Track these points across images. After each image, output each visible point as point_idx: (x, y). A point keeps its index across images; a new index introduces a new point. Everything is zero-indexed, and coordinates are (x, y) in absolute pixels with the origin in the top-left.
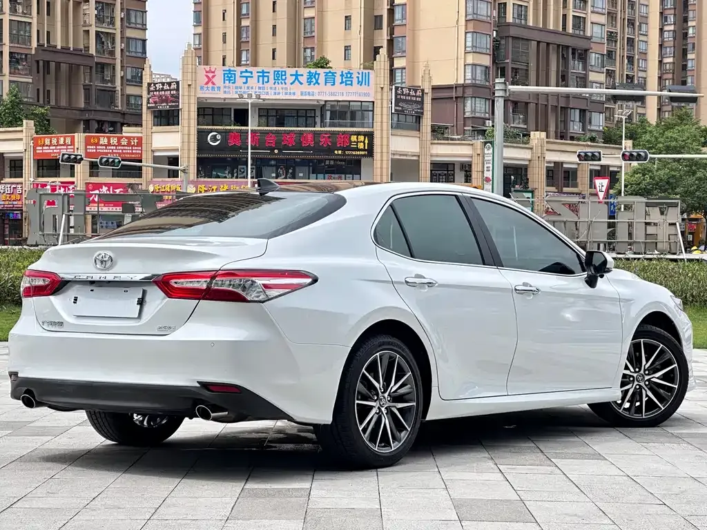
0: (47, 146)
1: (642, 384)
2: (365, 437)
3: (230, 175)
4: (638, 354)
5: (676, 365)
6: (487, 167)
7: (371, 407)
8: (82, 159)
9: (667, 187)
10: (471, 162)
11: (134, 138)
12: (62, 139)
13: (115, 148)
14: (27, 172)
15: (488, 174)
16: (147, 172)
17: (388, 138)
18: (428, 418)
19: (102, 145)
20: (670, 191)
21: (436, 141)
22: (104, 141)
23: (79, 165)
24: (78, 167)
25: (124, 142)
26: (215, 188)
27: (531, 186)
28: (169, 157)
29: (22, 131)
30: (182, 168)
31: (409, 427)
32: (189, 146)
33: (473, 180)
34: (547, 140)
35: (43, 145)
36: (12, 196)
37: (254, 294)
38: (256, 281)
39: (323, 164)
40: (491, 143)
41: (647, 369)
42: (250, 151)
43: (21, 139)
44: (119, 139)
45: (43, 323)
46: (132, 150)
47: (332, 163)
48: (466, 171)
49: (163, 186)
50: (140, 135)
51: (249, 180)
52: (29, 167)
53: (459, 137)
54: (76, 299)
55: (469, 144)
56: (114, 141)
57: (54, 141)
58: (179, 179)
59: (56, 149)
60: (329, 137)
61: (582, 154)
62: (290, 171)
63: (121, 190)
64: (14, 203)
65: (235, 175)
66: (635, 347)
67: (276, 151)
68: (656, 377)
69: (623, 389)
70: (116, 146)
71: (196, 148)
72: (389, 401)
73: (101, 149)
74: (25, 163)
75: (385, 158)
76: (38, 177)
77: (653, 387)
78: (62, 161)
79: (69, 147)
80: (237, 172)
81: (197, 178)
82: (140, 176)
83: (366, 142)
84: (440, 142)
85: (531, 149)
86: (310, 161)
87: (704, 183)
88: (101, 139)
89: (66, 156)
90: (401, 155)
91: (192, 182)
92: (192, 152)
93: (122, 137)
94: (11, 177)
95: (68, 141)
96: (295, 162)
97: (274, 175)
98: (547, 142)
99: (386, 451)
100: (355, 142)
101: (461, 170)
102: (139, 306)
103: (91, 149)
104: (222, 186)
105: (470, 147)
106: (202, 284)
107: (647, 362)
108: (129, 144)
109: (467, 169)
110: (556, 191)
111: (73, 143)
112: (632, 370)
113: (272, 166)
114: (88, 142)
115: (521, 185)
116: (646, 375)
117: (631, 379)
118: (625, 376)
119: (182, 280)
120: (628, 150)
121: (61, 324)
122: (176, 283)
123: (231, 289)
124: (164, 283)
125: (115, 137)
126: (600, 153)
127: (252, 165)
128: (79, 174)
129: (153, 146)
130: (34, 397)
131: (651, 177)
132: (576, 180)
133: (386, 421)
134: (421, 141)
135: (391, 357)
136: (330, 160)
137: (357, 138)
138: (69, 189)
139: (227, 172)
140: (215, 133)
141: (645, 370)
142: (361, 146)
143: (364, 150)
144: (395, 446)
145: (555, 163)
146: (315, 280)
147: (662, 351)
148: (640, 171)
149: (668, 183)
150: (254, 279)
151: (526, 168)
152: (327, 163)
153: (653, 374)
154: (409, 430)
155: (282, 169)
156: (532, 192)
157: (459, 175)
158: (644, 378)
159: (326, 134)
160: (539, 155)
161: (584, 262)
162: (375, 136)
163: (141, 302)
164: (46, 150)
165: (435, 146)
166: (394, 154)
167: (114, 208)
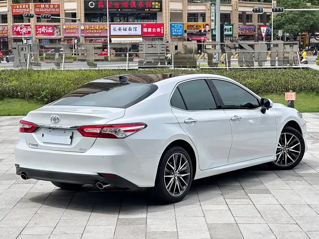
0: (17, 9)
1: (285, 152)
2: (169, 190)
3: (99, 21)
4: (283, 139)
5: (300, 143)
6: (212, 15)
7: (171, 178)
8: (33, 16)
9: (292, 22)
10: (205, 13)
11: (56, 4)
12: (24, 6)
13: (47, 9)
14: (9, 21)
15: (213, 18)
16: (62, 21)
17: (168, 3)
18: (195, 179)
19: (42, 8)
20: (293, 23)
21: (189, 4)
22: (42, 6)
23: (32, 18)
24: (31, 19)
25: (52, 6)
26: (93, 26)
27: (232, 22)
28: (72, 13)
29: (6, 2)
30: (78, 19)
31: (187, 184)
32: (81, 8)
33: (206, 21)
34: (239, 2)
35: (16, 9)
36: (3, 31)
37: (120, 135)
38: (121, 129)
39: (140, 15)
40: (214, 4)
41: (288, 145)
42: (108, 10)
43: (6, 6)
44: (49, 5)
45: (29, 144)
46: (55, 10)
47: (144, 14)
48: (203, 17)
49: (70, 26)
50: (59, 3)
51: (108, 23)
52: (10, 18)
53: (200, 1)
54: (43, 135)
55: (204, 5)
56: (47, 6)
57: (21, 7)
58: (77, 23)
59: (22, 10)
60: (143, 3)
61: (254, 9)
62: (126, 18)
63: (51, 28)
64: (4, 34)
65: (102, 21)
66: (282, 136)
67: (119, 10)
68: (291, 149)
69: (277, 154)
70: (48, 8)
71: (84, 9)
72: (178, 174)
73: (41, 10)
74: (8, 17)
75: (167, 12)
76: (14, 23)
77: (290, 153)
78: (25, 17)
79: (28, 9)
80: (102, 19)
81: (85, 22)
82: (59, 22)
83: (159, 5)
84: (191, 4)
85: (232, 6)
86: (134, 14)
87: (308, 20)
88: (42, 5)
89: (27, 15)
90: (174, 10)
91: (83, 24)
92: (82, 11)
93: (51, 4)
94: (2, 23)
95: (27, 6)
96: (128, 15)
97: (119, 20)
98: (239, 3)
99: (178, 195)
100: (154, 5)
101: (201, 16)
102: (70, 139)
103: (37, 10)
104: (96, 26)
105: (205, 6)
106: (98, 131)
107: (287, 142)
108: (54, 7)
109: (203, 16)
110: (243, 24)
111: (29, 7)
112: (281, 146)
113: (118, 16)
114: (36, 7)
115: (227, 22)
116: (287, 148)
117: (281, 150)
118: (278, 149)
119: (89, 129)
120: (275, 7)
121: (37, 145)
122: (86, 130)
123: (110, 133)
124: (81, 130)
125: (47, 4)
126: (262, 9)
127: (109, 16)
128: (32, 21)
129: (65, 8)
130: (26, 176)
131: (285, 17)
132: (252, 19)
133: (177, 183)
134: (183, 4)
135: (179, 155)
136: (143, 13)
137: (155, 3)
138: (28, 28)
139: (98, 19)
140: (92, 2)
141: (286, 146)
142: (157, 7)
143: (158, 9)
144: (181, 193)
145: (242, 12)
146: (146, 126)
147: (294, 138)
148: (280, 15)
149: (292, 20)
150: (120, 128)
151: (229, 15)
152: (142, 14)
153: (289, 147)
154: (187, 185)
155: (122, 18)
156: (232, 25)
157: (200, 19)
158: (286, 149)
159: (141, 2)
160: (235, 9)
161: (260, 102)
162: (163, 2)
163: (72, 138)
164: (17, 11)
165: (189, 6)
166: (171, 10)
167: (48, 36)
